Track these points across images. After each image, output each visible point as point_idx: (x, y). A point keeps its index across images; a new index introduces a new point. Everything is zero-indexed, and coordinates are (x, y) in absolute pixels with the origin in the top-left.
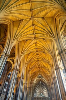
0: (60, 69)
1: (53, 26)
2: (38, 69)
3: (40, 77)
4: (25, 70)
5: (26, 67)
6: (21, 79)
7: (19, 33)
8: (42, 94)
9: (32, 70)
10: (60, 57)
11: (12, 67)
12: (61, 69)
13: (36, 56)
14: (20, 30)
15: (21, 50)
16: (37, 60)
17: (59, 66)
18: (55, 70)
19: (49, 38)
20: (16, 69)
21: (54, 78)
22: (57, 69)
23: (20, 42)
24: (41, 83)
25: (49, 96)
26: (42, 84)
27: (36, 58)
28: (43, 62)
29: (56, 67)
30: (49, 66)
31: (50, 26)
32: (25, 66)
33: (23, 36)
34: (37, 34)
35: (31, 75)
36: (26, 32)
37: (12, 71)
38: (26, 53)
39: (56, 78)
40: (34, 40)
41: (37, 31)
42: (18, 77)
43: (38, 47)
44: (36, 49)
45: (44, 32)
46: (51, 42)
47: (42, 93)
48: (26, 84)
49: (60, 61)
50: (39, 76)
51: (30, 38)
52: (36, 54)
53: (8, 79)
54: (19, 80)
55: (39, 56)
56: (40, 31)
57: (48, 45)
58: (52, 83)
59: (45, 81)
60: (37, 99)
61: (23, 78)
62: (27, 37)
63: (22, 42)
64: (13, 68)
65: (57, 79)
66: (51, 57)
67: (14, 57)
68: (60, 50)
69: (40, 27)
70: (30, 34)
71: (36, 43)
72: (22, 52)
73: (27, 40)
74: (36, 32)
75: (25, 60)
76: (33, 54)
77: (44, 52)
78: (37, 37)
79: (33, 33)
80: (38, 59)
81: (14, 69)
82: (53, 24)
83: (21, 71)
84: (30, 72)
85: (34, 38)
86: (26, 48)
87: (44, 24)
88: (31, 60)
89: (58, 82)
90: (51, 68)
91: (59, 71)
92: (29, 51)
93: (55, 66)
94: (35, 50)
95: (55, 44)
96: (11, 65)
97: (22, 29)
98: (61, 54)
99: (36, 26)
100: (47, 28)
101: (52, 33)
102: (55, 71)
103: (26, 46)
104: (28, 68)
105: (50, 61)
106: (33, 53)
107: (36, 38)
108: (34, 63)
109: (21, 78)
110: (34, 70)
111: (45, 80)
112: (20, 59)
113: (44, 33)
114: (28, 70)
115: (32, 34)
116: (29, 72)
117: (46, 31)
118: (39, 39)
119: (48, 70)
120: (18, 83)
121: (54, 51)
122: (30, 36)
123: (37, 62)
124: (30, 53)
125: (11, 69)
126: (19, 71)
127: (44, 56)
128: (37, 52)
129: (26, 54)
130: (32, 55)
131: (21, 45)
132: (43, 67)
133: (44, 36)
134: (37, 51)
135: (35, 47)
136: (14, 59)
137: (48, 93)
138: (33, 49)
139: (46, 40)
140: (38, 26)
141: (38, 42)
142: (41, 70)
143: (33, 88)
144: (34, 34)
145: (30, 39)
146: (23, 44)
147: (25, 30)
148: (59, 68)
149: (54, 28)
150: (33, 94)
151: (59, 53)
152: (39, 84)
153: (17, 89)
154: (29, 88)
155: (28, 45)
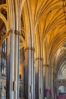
2: (65, 26)
4: (36, 32)
6: (30, 51)
9: (50, 32)
11: (6, 29)
20: (16, 31)
32: (35, 24)
37: (9, 37)
48: (41, 59)
53: (4, 53)
54: (26, 53)
60: (63, 82)
61: (33, 50)
64: (8, 30)
67: (5, 3)
75: (33, 8)
81: (11, 31)
83: (27, 35)
84: (48, 36)
96: (3, 25)
104: (42, 28)
108: (54, 12)
109: (28, 49)
110: (56, 31)
112: (19, 7)
114: (42, 31)
116: (44, 37)
120: (24, 59)
125: (5, 34)
126: (22, 35)
136: (5, 8)
153: (24, 69)
154: (47, 66)
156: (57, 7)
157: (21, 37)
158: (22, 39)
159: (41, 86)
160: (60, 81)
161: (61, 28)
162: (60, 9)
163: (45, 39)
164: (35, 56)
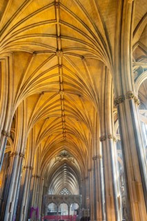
0: (112, 140)
1: (114, 22)
2: (62, 135)
3: (65, 155)
5: (30, 129)
6: (18, 156)
7: (9, 22)
8: (65, 190)
9: (45, 138)
10: (116, 112)
12: (114, 139)
13: (59, 103)
14: (14, 11)
15: (17, 79)
16: (60, 113)
17: (111, 133)
18: (101, 141)
19: (96, 55)
20: (3, 131)
21: (96, 158)
22: (105, 138)
23: (15, 53)
24: (65, 168)
25: (80, 193)
26: (69, 170)
27: (60, 108)
28: (74, 120)
29: (103, 135)
30: (88, 132)
31: (105, 20)
32: (29, 127)
33: (23, 37)
34: (67, 37)
35: (44, 150)
36: (34, 25)
38: (33, 91)
39: (99, 157)
40: (56, 57)
41: (66, 29)
42: (10, 152)
43: (66, 80)
44: (61, 82)
45: (85, 35)
46: (100, 70)
47: (67, 187)
48: (31, 168)
49: (115, 122)
50: (63, 152)
51: (45, 48)
52: (58, 97)
54: (12, 159)
55: (66, 103)
56: (75, 28)
57: (93, 78)
58: (89, 168)
59: (76, 164)
60: (55, 198)
61: (22, 156)
62: (35, 43)
63: (21, 56)
65: (101, 159)
66: (97, 110)
68: (119, 95)
69: (77, 17)
70: (44, 35)
71: (60, 66)
72: (21, 88)
73: (35, 53)
74: (64, 32)
75: (29, 111)
76: (52, 97)
77: (80, 96)
78: (66, 49)
79: (54, 32)
80: (63, 111)
82: (113, 15)
83: (18, 138)
84: (42, 142)
85: (57, 50)
86: (30, 77)
87: (89, 9)
88: (45, 111)
89: (104, 167)
90: (93, 137)
91: (108, 144)
92: (40, 86)
93: (102, 133)
94: (57, 86)
95: (110, 77)
97: (20, 9)
98: (121, 104)
99: (66, 8)
100: (97, 24)
101: (106, 42)
102: (100, 143)
103: (33, 70)
104: (37, 133)
105: (92, 118)
106: (52, 94)
107: (61, 50)
108: (52, 119)
109: (16, 154)
110: (52, 138)
111: (75, 161)
113: (87, 40)
114: (36, 136)
115: (53, 35)
116: (37, 143)
117: (91, 32)
118: (71, 54)
119: (85, 140)
120: (8, 166)
121: (106, 94)
122: (44, 39)
123: (60, 120)
124: (43, 93)
126: (11, 137)
127: (80, 104)
128: (63, 94)
129: (31, 93)
130: (48, 100)
131: (16, 65)
132: (75, 133)
133: (85, 49)
134: (64, 90)
135: (57, 78)
137: (80, 188)
138: (52, 83)
139: (88, 60)
140: (71, 12)
141: (67, 64)
142: (68, 140)
143: (46, 177)
144: (59, 36)
145: (44, 52)
146: (22, 62)
147: (31, 15)
148: (109, 137)
149: (116, 27)
150: (46, 189)
151: (115, 102)
152: (62, 169)
153: (6, 179)
154: (37, 177)
155: (38, 69)
156: (55, 115)
157: (9, 139)
158: (10, 142)
159: (25, 203)
160: (50, 197)
161: (57, 136)
162: (59, 118)
163: (39, 145)
164: (24, 164)
